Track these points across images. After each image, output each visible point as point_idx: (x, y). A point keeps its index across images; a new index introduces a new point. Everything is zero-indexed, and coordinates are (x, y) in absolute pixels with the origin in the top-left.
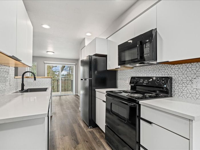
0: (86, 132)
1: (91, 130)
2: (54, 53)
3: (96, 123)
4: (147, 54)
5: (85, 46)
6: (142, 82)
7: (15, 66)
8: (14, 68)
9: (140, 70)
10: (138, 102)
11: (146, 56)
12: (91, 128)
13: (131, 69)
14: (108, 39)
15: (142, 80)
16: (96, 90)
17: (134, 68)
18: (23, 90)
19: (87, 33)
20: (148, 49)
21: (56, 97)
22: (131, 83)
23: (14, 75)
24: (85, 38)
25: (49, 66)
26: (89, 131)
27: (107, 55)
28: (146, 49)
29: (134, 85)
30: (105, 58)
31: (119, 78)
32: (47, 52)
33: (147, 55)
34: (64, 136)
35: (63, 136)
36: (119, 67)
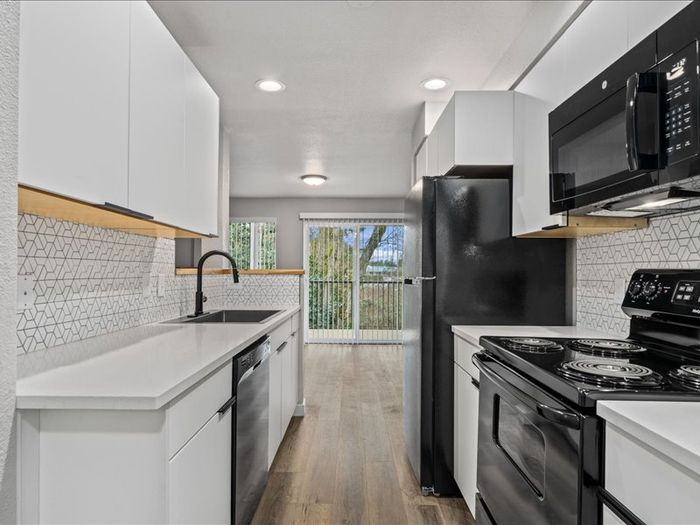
0: (406, 508)
1: (433, 502)
2: (325, 178)
3: (455, 477)
4: (681, 138)
5: (425, 139)
6: (687, 297)
7: (177, 234)
8: (173, 242)
9: (686, 234)
10: (588, 405)
11: (675, 150)
12: (431, 494)
13: (639, 228)
14: (516, 90)
15: (690, 289)
16: (456, 329)
17: (655, 222)
18: (199, 316)
19: (427, 80)
20: (684, 111)
21: (340, 349)
22: (628, 303)
23: (174, 266)
24: (424, 103)
25: (326, 229)
26: (420, 507)
27: (510, 168)
28: (677, 114)
29: (653, 315)
30: (507, 180)
31: (579, 276)
32: (303, 177)
33: (678, 147)
34: (317, 502)
35: (313, 501)
36: (559, 219)
